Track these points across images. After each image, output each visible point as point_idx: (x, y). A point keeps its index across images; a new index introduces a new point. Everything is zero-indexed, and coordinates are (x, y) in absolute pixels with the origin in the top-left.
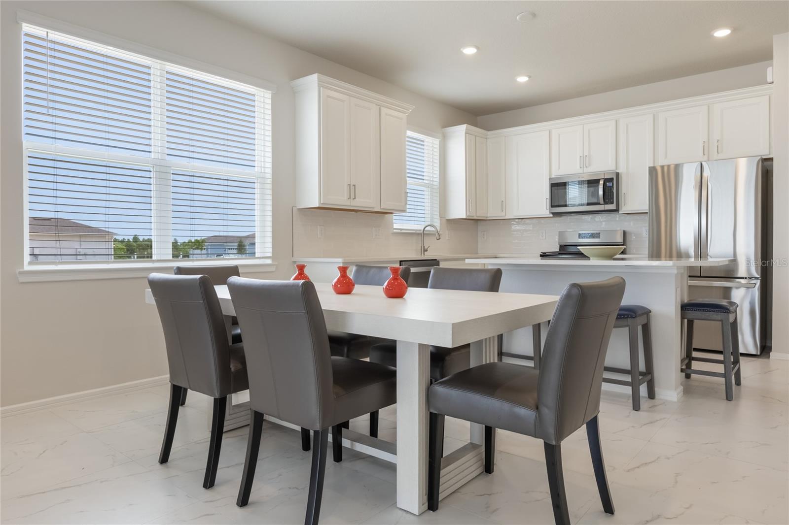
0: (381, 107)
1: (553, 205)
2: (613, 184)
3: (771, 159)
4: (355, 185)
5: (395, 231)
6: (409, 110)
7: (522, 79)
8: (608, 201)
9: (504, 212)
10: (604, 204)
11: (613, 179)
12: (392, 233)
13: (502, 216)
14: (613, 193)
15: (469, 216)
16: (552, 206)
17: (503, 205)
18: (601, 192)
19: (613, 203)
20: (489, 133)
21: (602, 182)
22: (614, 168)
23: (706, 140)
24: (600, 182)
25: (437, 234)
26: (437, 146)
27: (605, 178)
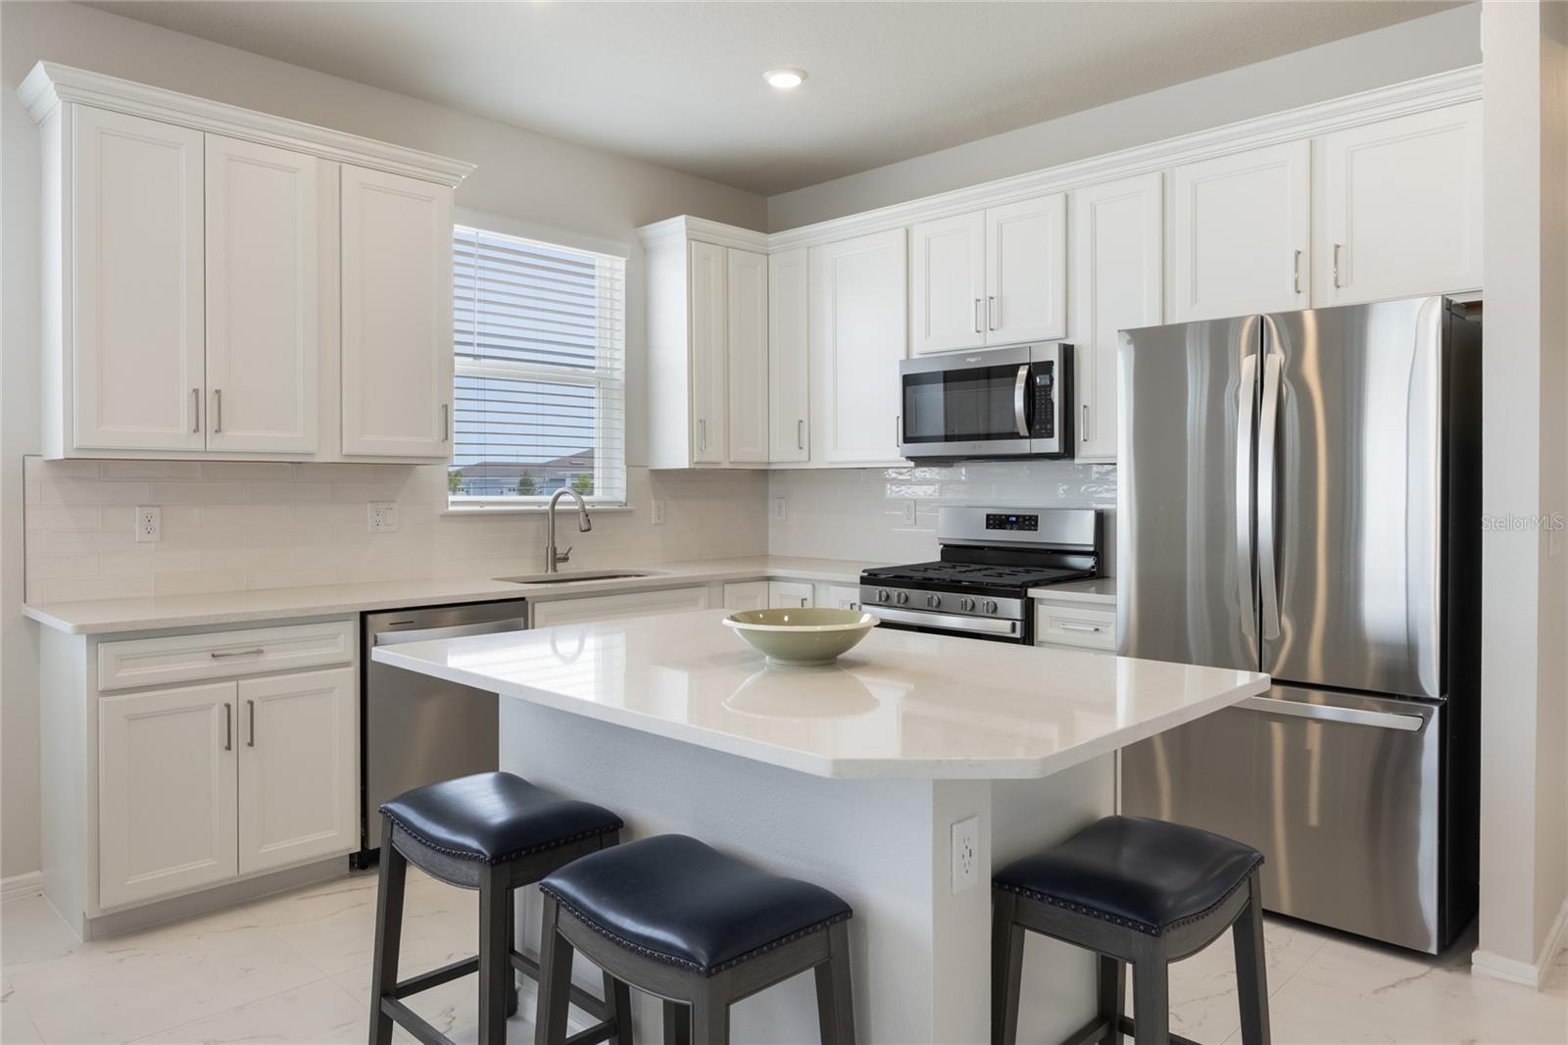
0: (345, 167)
1: (908, 435)
2: (1052, 380)
3: (1476, 307)
4: (218, 392)
5: (452, 508)
6: (460, 176)
7: (785, 81)
8: (1041, 429)
9: (806, 448)
10: (1030, 437)
11: (1051, 363)
12: (442, 516)
13: (799, 462)
14: (1052, 404)
15: (697, 463)
16: (907, 440)
17: (803, 432)
18: (1019, 403)
19: (1051, 435)
20: (773, 238)
21: (1023, 372)
22: (1059, 333)
23: (1303, 247)
24: (1020, 373)
25: (582, 515)
26: (621, 276)
27: (1033, 361)
